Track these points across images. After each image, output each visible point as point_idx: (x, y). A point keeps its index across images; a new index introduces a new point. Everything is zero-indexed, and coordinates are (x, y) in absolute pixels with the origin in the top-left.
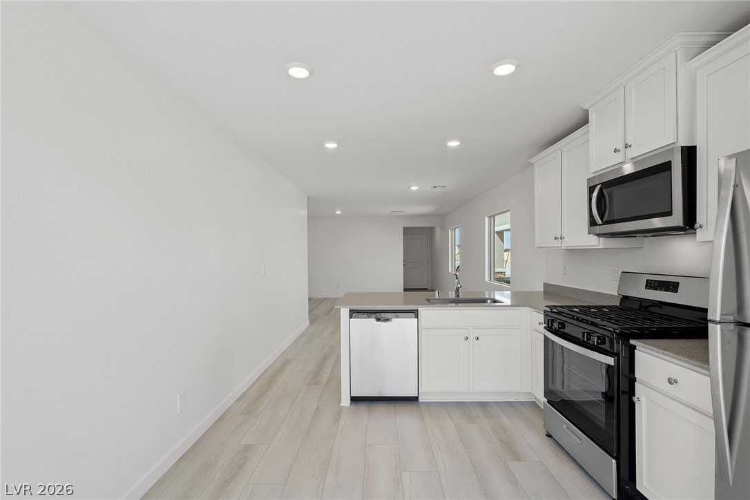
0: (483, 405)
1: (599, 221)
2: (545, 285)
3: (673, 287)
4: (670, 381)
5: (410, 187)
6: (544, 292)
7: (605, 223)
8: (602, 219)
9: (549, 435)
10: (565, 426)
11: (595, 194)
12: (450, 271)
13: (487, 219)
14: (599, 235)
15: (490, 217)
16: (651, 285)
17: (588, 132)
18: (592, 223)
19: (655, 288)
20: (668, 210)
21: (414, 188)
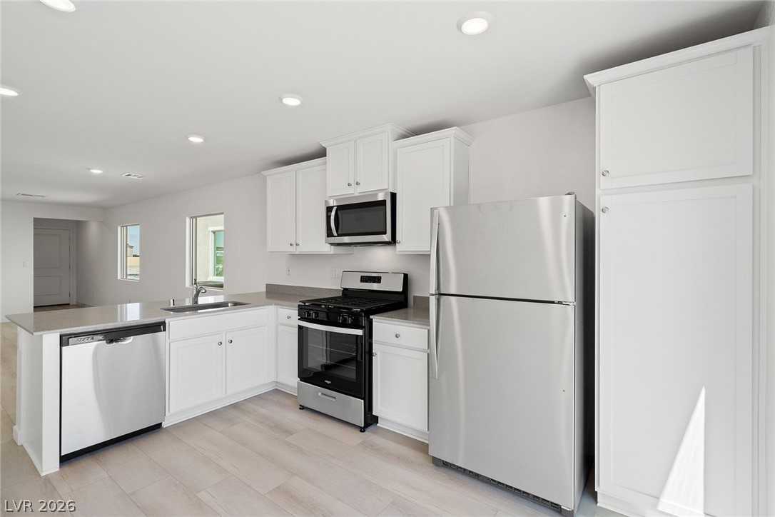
0: (235, 406)
1: (335, 234)
2: (268, 286)
3: (377, 280)
4: (397, 336)
5: (89, 169)
6: (267, 292)
7: (339, 235)
8: (337, 231)
9: (302, 408)
10: (320, 394)
11: (333, 213)
12: (119, 278)
13: (188, 220)
14: (332, 244)
15: (192, 218)
16: (364, 279)
17: (325, 163)
18: (330, 234)
19: (367, 282)
20: (383, 230)
21: (96, 172)
